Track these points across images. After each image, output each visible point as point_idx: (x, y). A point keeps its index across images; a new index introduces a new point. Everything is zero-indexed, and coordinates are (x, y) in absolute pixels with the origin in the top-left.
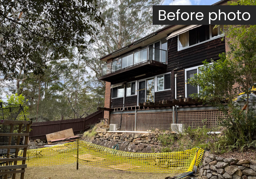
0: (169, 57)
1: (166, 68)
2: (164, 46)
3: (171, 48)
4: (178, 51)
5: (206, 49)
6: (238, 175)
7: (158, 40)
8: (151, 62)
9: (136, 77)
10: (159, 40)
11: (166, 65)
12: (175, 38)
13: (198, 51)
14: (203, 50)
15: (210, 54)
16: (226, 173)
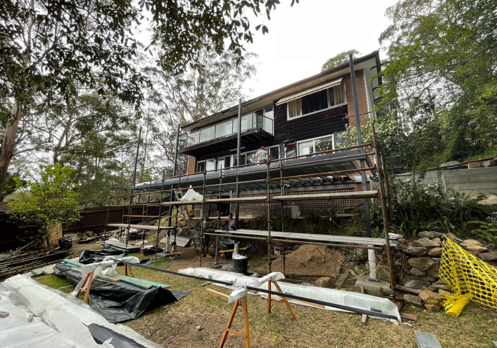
0: (276, 127)
1: (273, 140)
2: (270, 115)
3: (279, 117)
4: (288, 120)
5: (323, 119)
6: (435, 270)
7: (261, 108)
8: (259, 130)
9: (231, 151)
10: (263, 107)
11: (272, 136)
12: (284, 106)
13: (314, 121)
14: (320, 120)
15: (329, 124)
16: (413, 268)
